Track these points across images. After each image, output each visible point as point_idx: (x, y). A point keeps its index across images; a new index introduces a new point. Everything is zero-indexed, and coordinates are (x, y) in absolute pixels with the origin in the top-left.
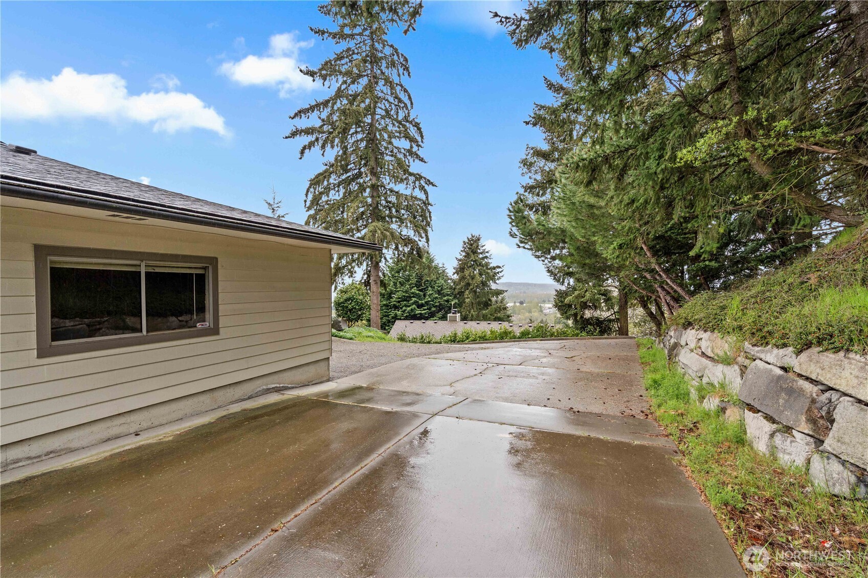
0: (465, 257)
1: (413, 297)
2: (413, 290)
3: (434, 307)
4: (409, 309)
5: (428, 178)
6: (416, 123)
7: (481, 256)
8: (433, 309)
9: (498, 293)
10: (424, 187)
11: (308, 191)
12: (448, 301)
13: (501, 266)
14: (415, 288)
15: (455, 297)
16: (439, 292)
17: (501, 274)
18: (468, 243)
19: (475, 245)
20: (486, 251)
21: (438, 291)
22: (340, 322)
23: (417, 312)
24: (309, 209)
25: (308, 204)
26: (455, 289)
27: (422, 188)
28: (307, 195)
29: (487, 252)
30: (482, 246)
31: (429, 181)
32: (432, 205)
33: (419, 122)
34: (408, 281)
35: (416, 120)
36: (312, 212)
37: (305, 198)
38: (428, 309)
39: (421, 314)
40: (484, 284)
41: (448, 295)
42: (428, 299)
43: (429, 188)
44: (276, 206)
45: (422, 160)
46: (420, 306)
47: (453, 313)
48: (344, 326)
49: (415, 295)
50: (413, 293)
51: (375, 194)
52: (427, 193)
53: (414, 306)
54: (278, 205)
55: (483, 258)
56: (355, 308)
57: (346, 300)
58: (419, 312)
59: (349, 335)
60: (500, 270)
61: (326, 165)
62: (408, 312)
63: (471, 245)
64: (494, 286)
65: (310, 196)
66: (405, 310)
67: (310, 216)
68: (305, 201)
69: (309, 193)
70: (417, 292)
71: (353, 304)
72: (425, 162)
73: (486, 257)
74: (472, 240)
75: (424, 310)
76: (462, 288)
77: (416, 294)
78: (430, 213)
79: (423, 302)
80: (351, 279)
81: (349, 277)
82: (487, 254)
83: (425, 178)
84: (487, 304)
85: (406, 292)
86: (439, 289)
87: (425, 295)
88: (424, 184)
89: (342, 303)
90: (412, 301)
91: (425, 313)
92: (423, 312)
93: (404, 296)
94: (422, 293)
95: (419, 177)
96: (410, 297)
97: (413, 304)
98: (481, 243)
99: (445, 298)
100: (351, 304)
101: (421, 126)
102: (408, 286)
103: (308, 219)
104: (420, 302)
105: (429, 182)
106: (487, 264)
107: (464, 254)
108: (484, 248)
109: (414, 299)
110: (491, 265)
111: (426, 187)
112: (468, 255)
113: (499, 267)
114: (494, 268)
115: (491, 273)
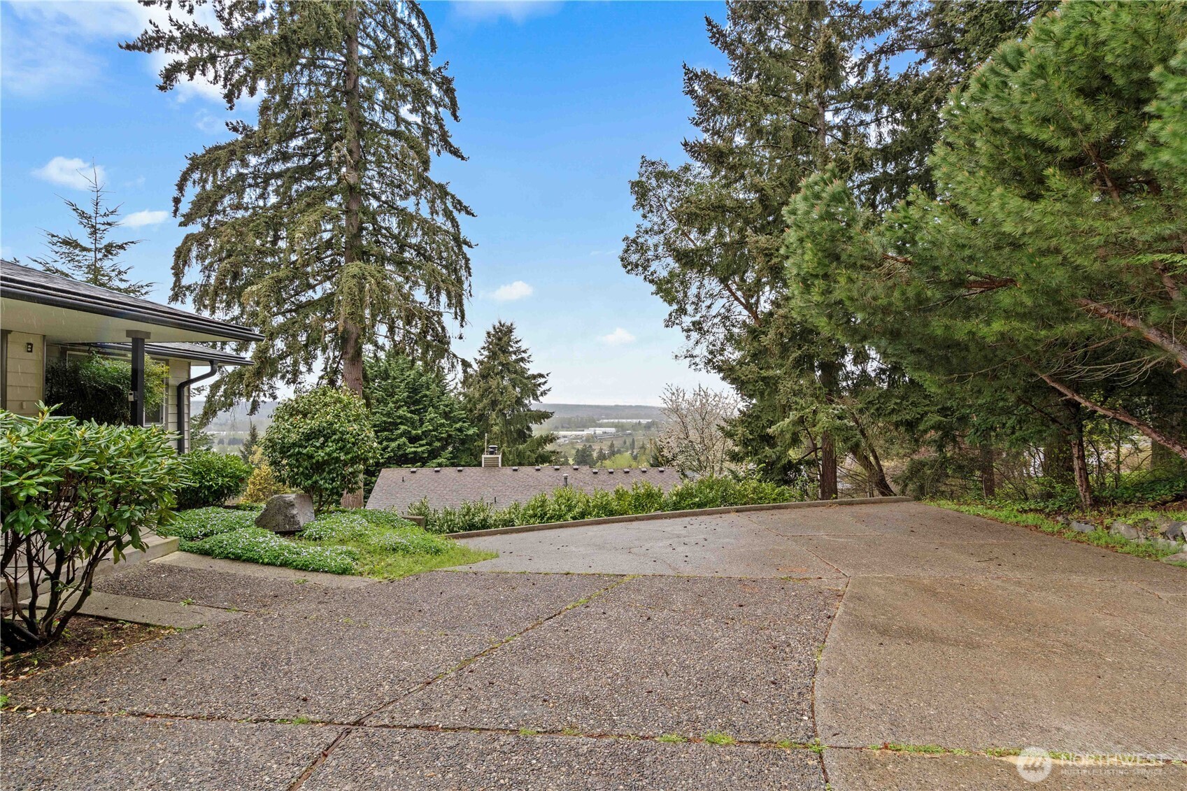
0: (489, 357)
1: (401, 423)
2: (401, 412)
3: (439, 440)
4: (394, 445)
5: (458, 197)
6: (444, 78)
7: (514, 357)
8: (437, 444)
9: (542, 416)
10: (451, 212)
11: (184, 178)
12: (460, 430)
13: (545, 373)
14: (405, 408)
15: (472, 424)
16: (446, 415)
17: (543, 388)
18: (494, 336)
19: (505, 339)
20: (523, 349)
21: (445, 413)
22: (291, 505)
23: (409, 450)
24: (188, 219)
25: (185, 207)
26: (471, 411)
27: (448, 215)
28: (181, 187)
29: (524, 352)
30: (517, 342)
31: (460, 203)
32: (470, 246)
33: (450, 77)
34: (392, 395)
35: (445, 73)
36: (196, 228)
37: (176, 193)
38: (427, 444)
39: (415, 453)
40: (519, 401)
41: (460, 420)
42: (428, 426)
43: (460, 217)
44: (100, 220)
45: (456, 153)
46: (413, 440)
47: (492, 453)
48: (304, 516)
49: (404, 420)
50: (400, 417)
51: (354, 207)
52: (458, 226)
53: (404, 439)
54: (105, 220)
55: (517, 361)
56: (337, 460)
57: (309, 437)
58: (413, 449)
59: (331, 554)
60: (542, 380)
61: (235, 129)
62: (392, 451)
63: (500, 339)
64: (534, 405)
65: (192, 192)
66: (387, 447)
67: (188, 238)
68: (177, 201)
69: (189, 184)
70: (409, 415)
71: (331, 447)
72: (463, 158)
73: (522, 360)
74: (501, 331)
75: (422, 446)
76: (485, 408)
77: (406, 419)
78: (467, 260)
79: (420, 432)
80: (292, 387)
81: (288, 383)
82: (524, 355)
83: (453, 197)
84: (523, 436)
85: (388, 415)
86: (447, 409)
87: (422, 422)
88: (451, 208)
89: (294, 445)
90: (399, 432)
91: (423, 452)
92: (419, 450)
93: (385, 422)
94: (416, 417)
95: (442, 191)
96: (396, 425)
97: (401, 435)
98: (516, 335)
99: (458, 426)
100: (323, 446)
101: (454, 85)
102: (391, 405)
103: (185, 242)
104: (414, 432)
105: (460, 206)
106: (524, 371)
107: (486, 353)
108: (519, 344)
109: (402, 427)
110: (530, 373)
111: (455, 213)
112: (493, 356)
113: (541, 376)
114: (534, 377)
115: (532, 385)
